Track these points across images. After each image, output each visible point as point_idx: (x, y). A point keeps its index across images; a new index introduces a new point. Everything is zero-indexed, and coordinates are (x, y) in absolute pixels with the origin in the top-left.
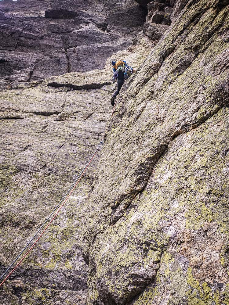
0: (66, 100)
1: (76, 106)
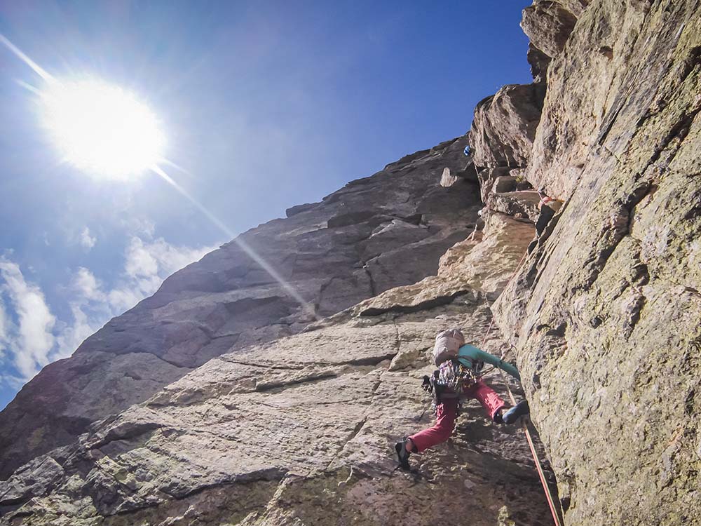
0: (399, 333)
1: (419, 339)
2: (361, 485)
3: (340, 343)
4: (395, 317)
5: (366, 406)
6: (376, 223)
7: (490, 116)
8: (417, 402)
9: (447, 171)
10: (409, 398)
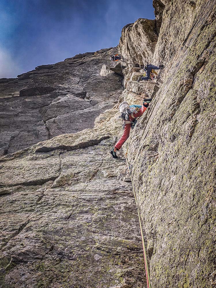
0: (62, 163)
1: (75, 167)
2: (18, 269)
3: (16, 171)
4: (61, 153)
5: (30, 213)
6: (55, 96)
7: (131, 35)
8: (68, 206)
9: (104, 66)
10: (63, 204)
